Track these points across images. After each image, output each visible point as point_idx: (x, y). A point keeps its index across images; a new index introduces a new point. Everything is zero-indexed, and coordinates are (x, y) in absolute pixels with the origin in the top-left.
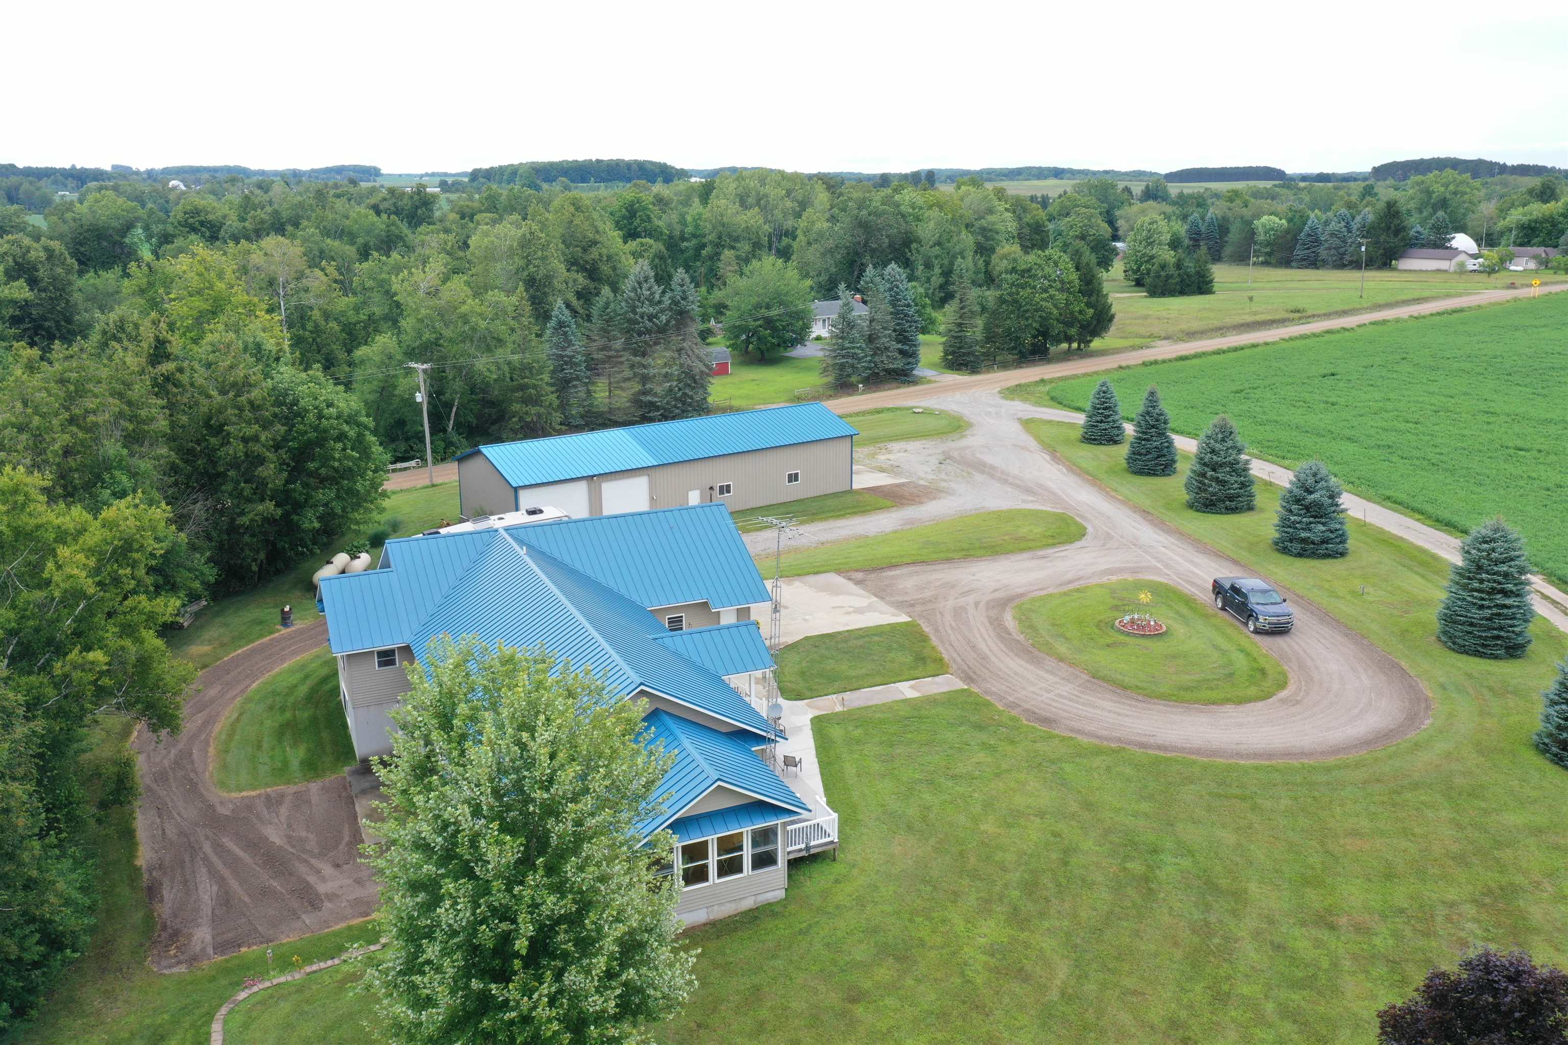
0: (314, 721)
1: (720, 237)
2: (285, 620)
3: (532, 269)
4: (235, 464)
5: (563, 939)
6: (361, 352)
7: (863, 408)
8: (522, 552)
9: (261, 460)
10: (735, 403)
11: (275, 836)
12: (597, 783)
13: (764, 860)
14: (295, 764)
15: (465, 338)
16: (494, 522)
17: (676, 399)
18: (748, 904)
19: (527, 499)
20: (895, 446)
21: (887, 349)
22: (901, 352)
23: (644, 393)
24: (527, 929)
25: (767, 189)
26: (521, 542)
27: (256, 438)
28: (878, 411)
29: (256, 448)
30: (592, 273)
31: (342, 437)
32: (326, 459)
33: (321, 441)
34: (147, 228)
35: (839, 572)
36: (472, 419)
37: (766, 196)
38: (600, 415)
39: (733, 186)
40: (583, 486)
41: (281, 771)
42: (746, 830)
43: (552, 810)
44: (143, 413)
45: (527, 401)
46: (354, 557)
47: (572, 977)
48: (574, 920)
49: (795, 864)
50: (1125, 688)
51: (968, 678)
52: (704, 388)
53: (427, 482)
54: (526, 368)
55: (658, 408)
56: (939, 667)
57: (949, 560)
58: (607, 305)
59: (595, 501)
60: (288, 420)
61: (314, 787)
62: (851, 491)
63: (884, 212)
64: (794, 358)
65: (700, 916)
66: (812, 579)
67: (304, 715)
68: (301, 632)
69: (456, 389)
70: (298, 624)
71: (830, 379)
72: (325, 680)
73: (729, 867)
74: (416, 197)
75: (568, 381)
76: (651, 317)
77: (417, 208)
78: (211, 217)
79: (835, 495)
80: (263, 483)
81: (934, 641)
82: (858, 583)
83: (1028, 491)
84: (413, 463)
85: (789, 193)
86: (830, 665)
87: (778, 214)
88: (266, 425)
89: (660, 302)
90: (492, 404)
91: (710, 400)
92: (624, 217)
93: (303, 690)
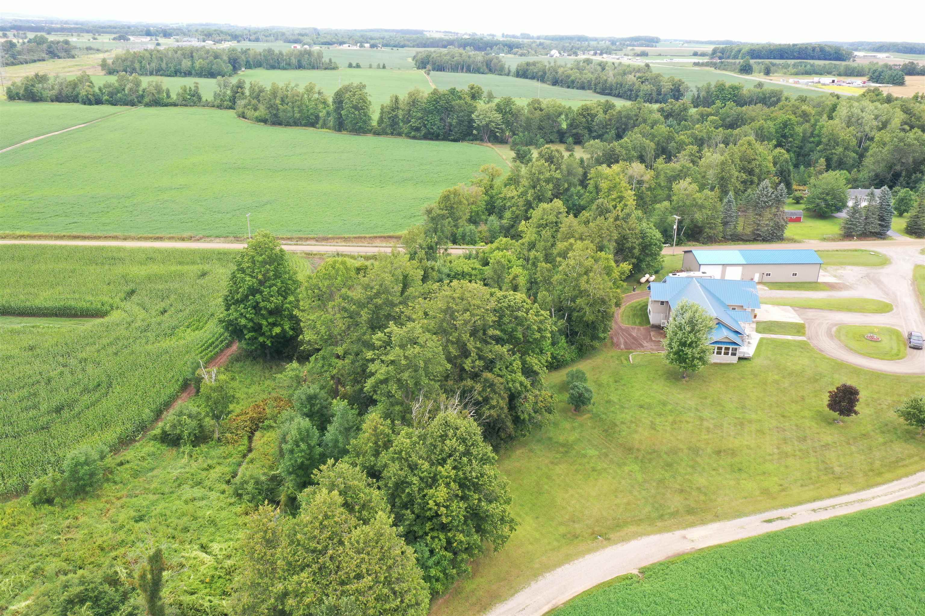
0: (641, 315)
1: (829, 141)
2: (634, 290)
3: (723, 174)
4: (629, 248)
5: (694, 345)
6: (658, 206)
7: (846, 248)
8: (698, 285)
9: (635, 248)
10: (796, 237)
11: (634, 334)
12: (704, 324)
13: (734, 354)
14: (637, 322)
15: (692, 205)
16: (691, 274)
17: (769, 233)
18: (729, 362)
19: (703, 269)
20: (849, 267)
21: (872, 223)
22: (880, 225)
23: (757, 230)
24: (690, 340)
25: (864, 114)
26: (699, 282)
27: (635, 242)
28: (856, 250)
29: (635, 245)
30: (751, 172)
31: (656, 244)
32: (650, 250)
33: (651, 245)
34: (567, 115)
35: (791, 306)
36: (690, 232)
37: (863, 118)
38: (737, 236)
39: (845, 111)
40: (721, 267)
41: (634, 323)
42: (731, 347)
43: (696, 325)
44: (613, 234)
45: (710, 228)
46: (651, 276)
47: (694, 350)
48: (696, 342)
49: (740, 359)
50: (851, 349)
51: (809, 339)
52: (783, 231)
53: (672, 253)
54: (713, 217)
55: (761, 236)
56: (804, 334)
57: (831, 310)
58: (749, 195)
59: (723, 273)
60: (643, 238)
61: (642, 328)
62: (816, 283)
63: (913, 145)
64: (836, 217)
65: (718, 361)
66: (781, 307)
67: (639, 313)
68: (638, 294)
69: (687, 223)
70: (637, 292)
71: (842, 232)
72: (644, 306)
73: (726, 354)
74: (682, 106)
75: (728, 222)
76: (765, 202)
77: (681, 111)
78: (592, 112)
79: (810, 283)
80: (634, 254)
81: (806, 329)
82: (795, 310)
83: (887, 294)
84: (667, 245)
85: (876, 119)
86: (773, 328)
87: (867, 129)
88: (638, 239)
89: (770, 196)
90: (698, 227)
91: (784, 235)
92: (780, 128)
93: (639, 307)
